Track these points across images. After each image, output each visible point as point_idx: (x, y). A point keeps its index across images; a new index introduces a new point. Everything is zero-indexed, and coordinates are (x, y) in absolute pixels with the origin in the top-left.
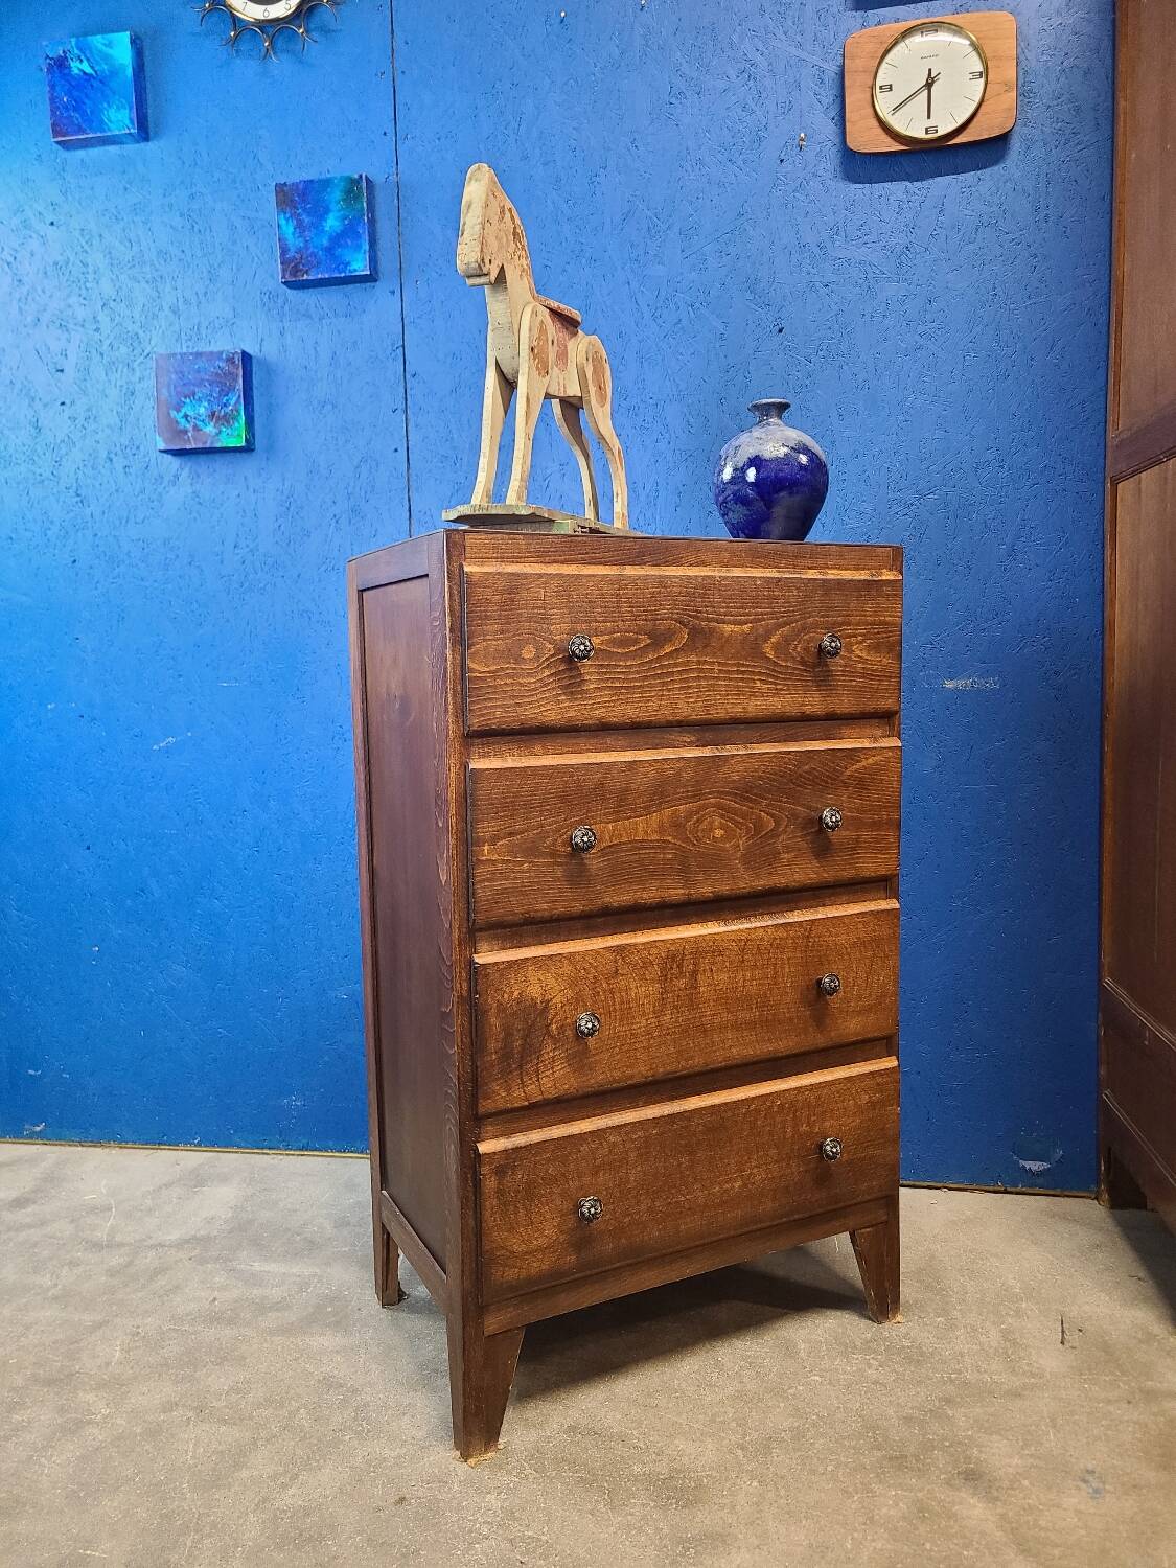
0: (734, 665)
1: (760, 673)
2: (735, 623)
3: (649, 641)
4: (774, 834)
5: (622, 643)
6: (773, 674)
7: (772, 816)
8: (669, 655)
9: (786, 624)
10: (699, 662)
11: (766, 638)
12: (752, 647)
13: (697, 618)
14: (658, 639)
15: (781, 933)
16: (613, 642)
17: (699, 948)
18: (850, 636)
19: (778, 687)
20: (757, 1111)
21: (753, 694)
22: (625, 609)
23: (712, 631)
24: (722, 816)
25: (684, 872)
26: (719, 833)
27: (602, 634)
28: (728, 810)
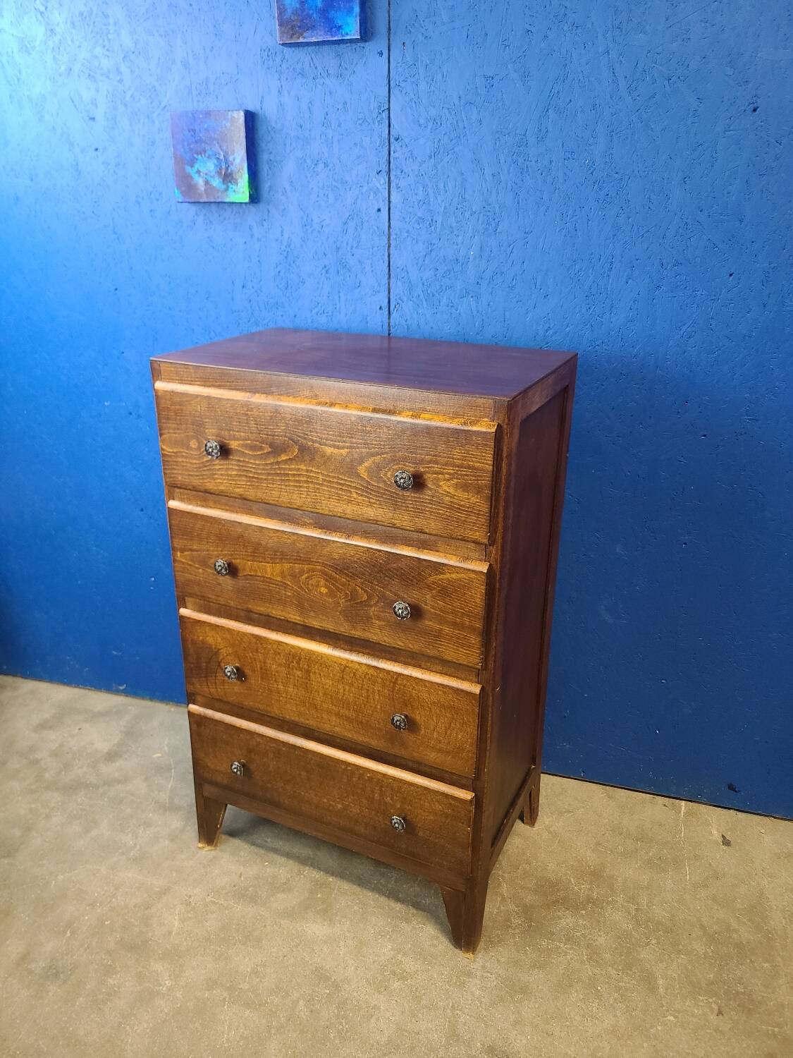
0: (334, 477)
1: (356, 488)
2: (335, 447)
3: (270, 450)
4: (366, 604)
5: (252, 448)
6: (367, 490)
7: (366, 591)
8: (286, 462)
9: (378, 454)
10: (307, 471)
11: (361, 462)
12: (350, 468)
13: (305, 438)
14: (277, 449)
15: (371, 671)
16: (246, 446)
17: (310, 657)
18: (437, 473)
19: (371, 500)
20: (353, 773)
21: (349, 502)
22: (252, 424)
23: (316, 451)
24: (327, 580)
25: (301, 608)
26: (324, 590)
27: (238, 440)
28: (331, 577)
